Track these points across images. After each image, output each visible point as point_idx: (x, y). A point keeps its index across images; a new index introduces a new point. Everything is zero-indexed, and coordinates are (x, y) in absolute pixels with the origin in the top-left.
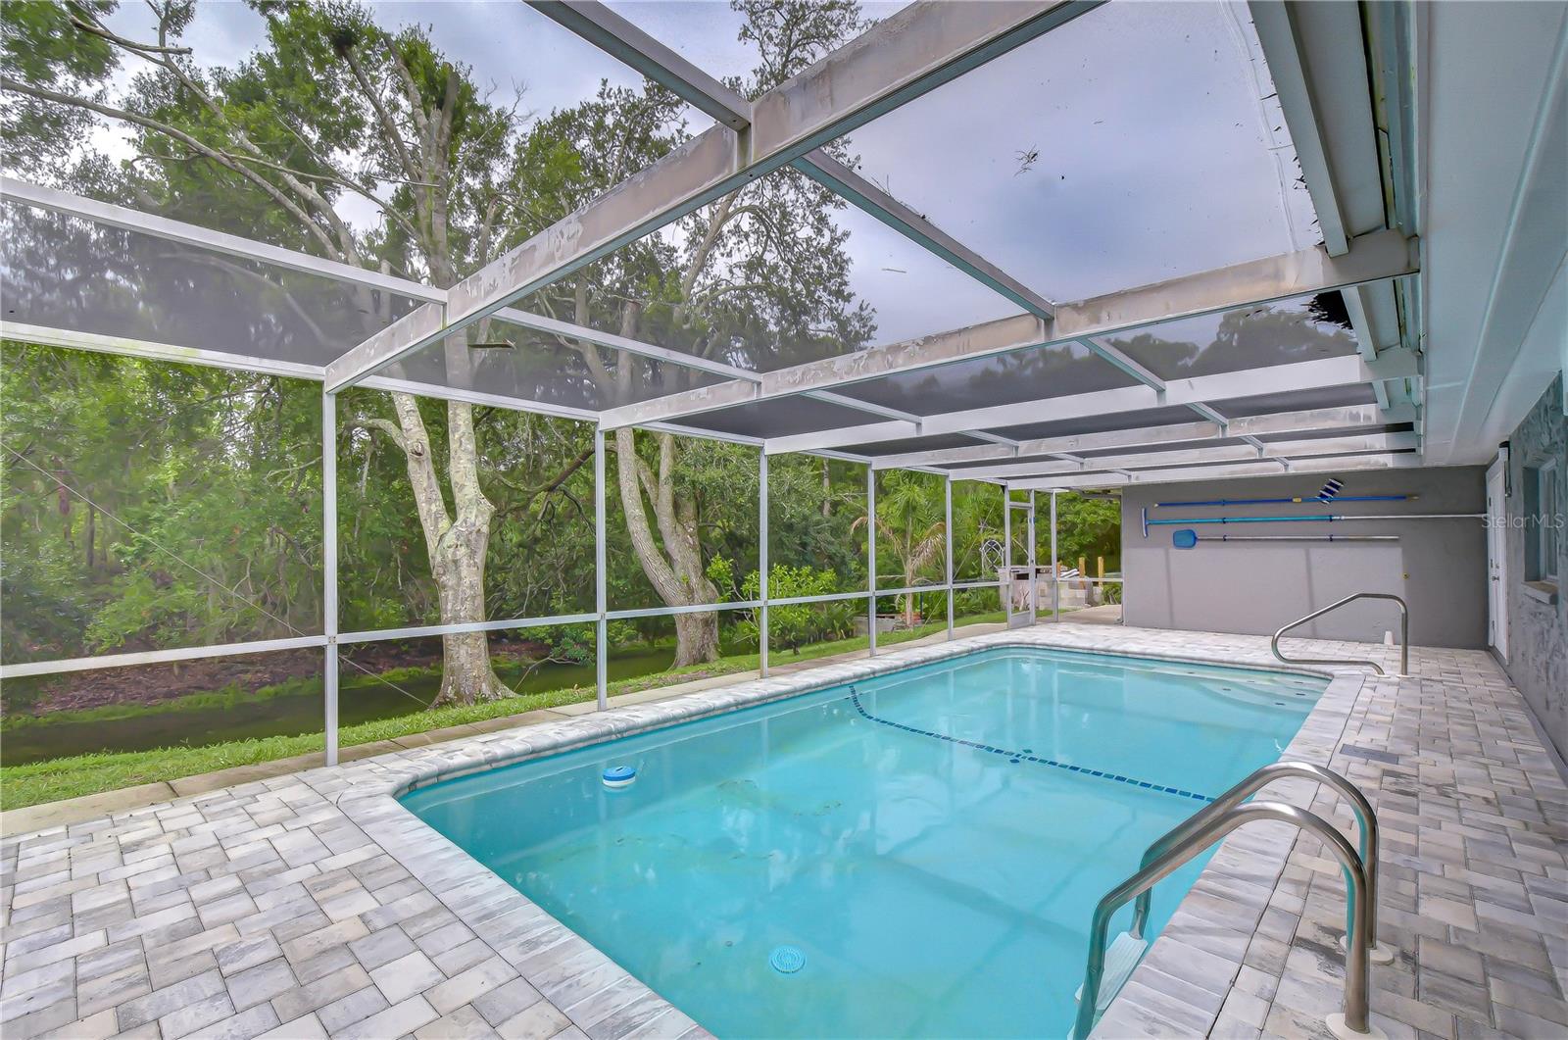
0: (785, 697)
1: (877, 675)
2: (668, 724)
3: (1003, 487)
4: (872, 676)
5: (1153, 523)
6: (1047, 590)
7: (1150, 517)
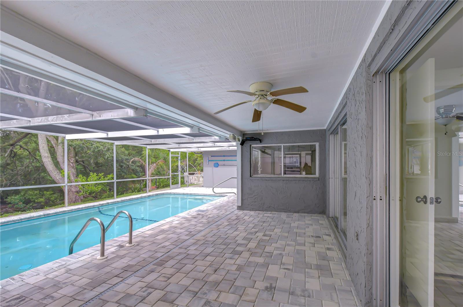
0: (67, 212)
1: (109, 204)
3: (169, 150)
4: (107, 204)
5: (210, 161)
6: (196, 179)
7: (209, 160)
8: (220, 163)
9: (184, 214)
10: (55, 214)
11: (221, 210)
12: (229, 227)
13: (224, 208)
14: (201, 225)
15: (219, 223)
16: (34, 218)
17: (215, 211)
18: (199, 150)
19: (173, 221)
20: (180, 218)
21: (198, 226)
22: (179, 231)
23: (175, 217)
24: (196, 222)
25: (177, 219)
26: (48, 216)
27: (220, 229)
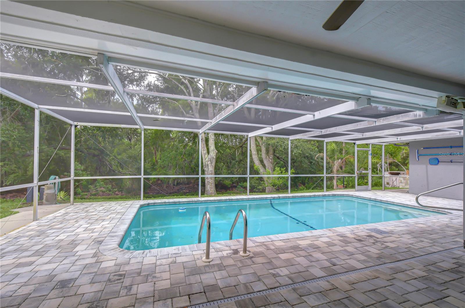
1: (280, 198)
2: (208, 202)
3: (354, 143)
4: (278, 198)
5: (421, 155)
6: (403, 181)
7: (420, 153)
8: (440, 158)
9: (345, 230)
10: (236, 200)
11: (422, 239)
12: (420, 285)
13: (431, 236)
14: (363, 258)
15: (401, 265)
16: (223, 201)
17: (407, 239)
18: (399, 140)
19: (322, 236)
20: (335, 234)
21: (355, 259)
22: (318, 255)
23: (329, 230)
24: (356, 248)
25: (329, 233)
26: (231, 200)
27: (394, 281)
